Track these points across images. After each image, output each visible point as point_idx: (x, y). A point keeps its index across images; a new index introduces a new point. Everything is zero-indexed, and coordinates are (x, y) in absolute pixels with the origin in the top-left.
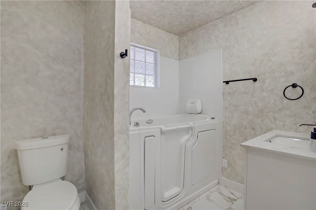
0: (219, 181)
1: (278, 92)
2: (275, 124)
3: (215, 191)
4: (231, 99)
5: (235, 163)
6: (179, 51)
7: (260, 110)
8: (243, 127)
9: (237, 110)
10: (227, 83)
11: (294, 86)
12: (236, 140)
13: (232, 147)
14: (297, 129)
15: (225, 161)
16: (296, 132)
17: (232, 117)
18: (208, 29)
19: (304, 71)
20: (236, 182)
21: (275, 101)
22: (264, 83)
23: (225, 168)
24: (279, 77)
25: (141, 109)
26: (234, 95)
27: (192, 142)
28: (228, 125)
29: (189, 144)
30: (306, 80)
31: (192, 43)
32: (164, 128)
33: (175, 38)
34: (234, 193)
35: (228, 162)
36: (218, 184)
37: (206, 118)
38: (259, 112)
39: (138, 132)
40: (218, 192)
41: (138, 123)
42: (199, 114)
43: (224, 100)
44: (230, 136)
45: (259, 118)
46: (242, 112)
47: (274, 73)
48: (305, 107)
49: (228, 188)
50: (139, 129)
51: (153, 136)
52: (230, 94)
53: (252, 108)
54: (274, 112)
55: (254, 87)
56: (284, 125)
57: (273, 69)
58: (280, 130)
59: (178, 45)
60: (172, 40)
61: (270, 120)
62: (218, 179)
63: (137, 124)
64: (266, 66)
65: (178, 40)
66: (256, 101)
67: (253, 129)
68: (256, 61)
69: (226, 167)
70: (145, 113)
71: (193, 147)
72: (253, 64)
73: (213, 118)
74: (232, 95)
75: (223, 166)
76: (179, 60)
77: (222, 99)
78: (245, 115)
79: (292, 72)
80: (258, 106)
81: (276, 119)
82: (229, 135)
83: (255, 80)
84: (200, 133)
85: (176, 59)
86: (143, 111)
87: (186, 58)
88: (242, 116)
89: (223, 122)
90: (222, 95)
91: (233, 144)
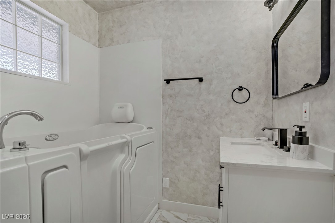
0: (159, 205)
1: (225, 95)
2: (222, 131)
3: (158, 221)
4: (173, 103)
5: (179, 180)
6: (99, 34)
7: (206, 115)
8: (187, 136)
9: (180, 117)
10: (168, 81)
11: (240, 89)
12: (179, 152)
13: (174, 162)
14: (242, 134)
15: (166, 179)
16: (242, 138)
17: (174, 125)
18: (143, 10)
19: (249, 73)
20: (181, 202)
21: (222, 105)
22: (211, 84)
23: (166, 188)
24: (226, 78)
25: (33, 115)
26: (176, 97)
27: (129, 163)
28: (169, 135)
29: (126, 168)
30: (251, 83)
31: (120, 26)
32: (86, 149)
33: (95, 14)
34: (179, 216)
35: (169, 180)
36: (159, 209)
37: (143, 128)
38: (205, 118)
39: (25, 165)
40: (162, 221)
41: (25, 142)
42: (130, 123)
43: (163, 104)
44: (171, 149)
45: (205, 124)
46: (186, 119)
47: (221, 74)
48: (250, 111)
49: (171, 212)
50: (26, 158)
51: (65, 167)
52: (171, 96)
53: (198, 113)
54: (221, 117)
55: (200, 88)
56: (230, 131)
57: (220, 69)
58: (227, 137)
59: (97, 26)
60: (90, 15)
61: (217, 127)
62: (158, 203)
63: (21, 146)
64: (213, 65)
65: (98, 18)
66: (202, 105)
67: (199, 138)
68: (202, 58)
69: (168, 187)
70: (41, 122)
71: (131, 170)
72: (199, 61)
73: (151, 128)
74: (174, 97)
75: (164, 186)
76: (99, 48)
77: (162, 102)
78: (189, 122)
79: (238, 74)
80: (204, 111)
81: (223, 125)
82: (170, 147)
83: (201, 80)
84: (138, 149)
85: (94, 45)
86: (36, 118)
87: (110, 45)
88: (186, 123)
89: (163, 132)
90: (161, 98)
91: (175, 158)
